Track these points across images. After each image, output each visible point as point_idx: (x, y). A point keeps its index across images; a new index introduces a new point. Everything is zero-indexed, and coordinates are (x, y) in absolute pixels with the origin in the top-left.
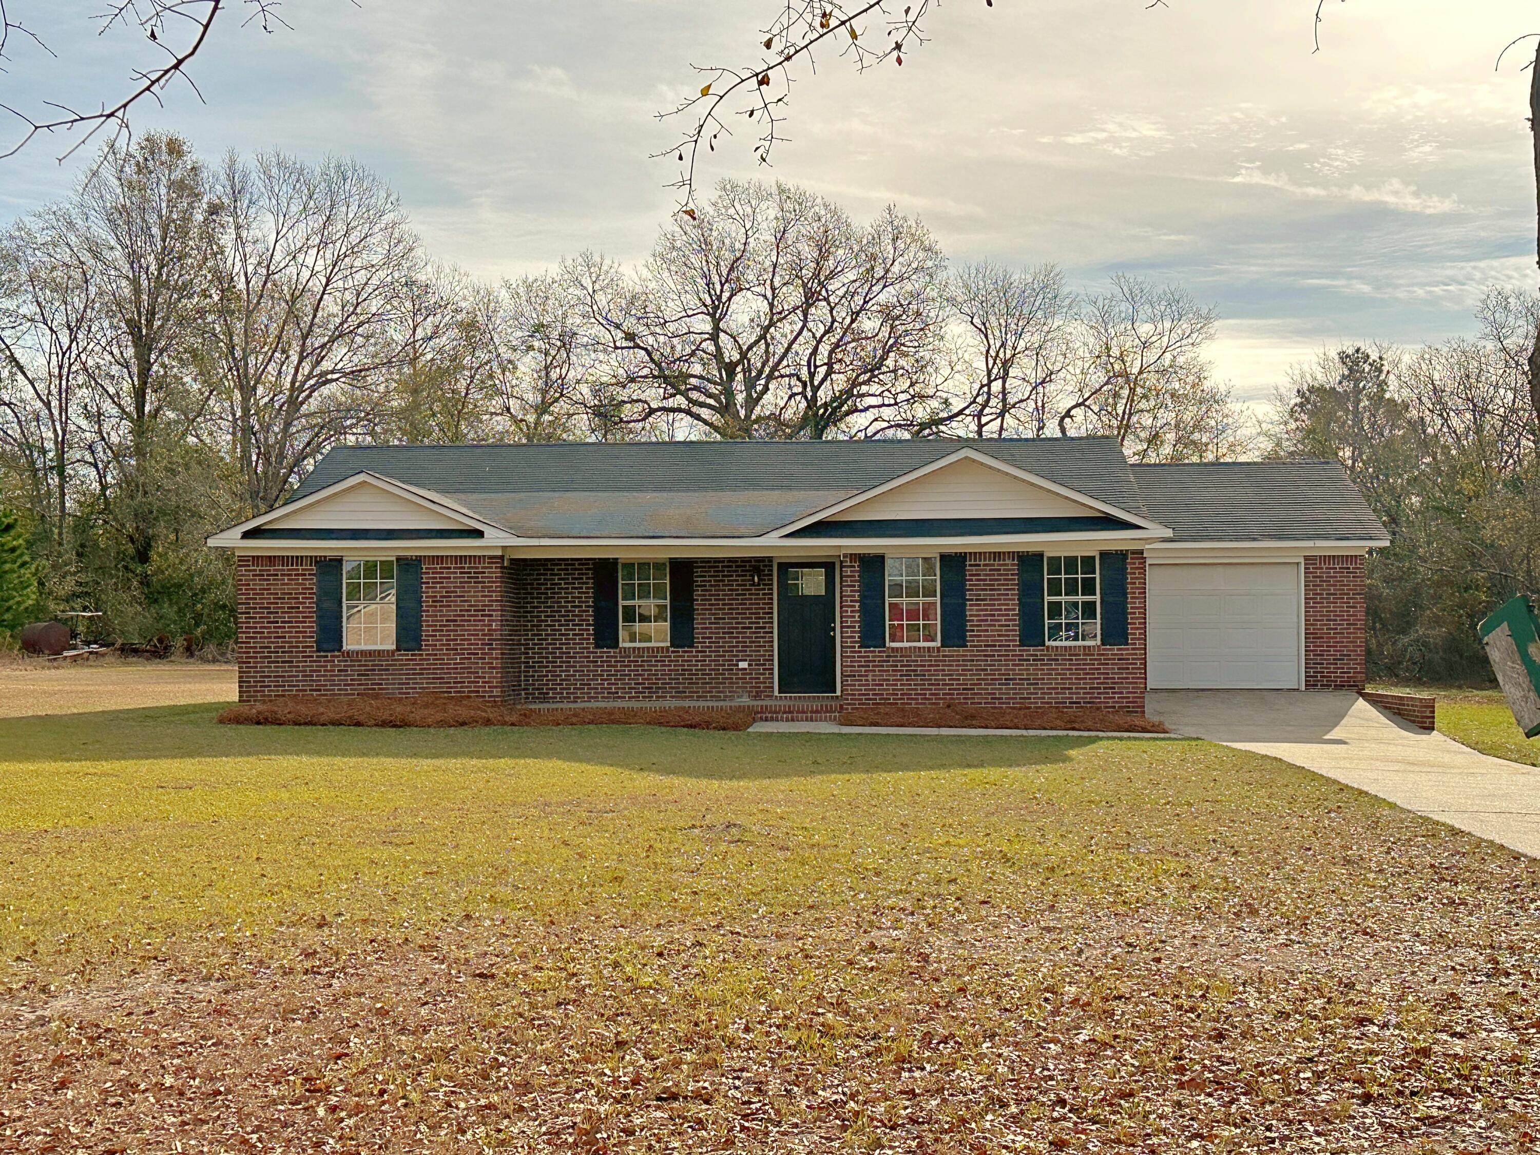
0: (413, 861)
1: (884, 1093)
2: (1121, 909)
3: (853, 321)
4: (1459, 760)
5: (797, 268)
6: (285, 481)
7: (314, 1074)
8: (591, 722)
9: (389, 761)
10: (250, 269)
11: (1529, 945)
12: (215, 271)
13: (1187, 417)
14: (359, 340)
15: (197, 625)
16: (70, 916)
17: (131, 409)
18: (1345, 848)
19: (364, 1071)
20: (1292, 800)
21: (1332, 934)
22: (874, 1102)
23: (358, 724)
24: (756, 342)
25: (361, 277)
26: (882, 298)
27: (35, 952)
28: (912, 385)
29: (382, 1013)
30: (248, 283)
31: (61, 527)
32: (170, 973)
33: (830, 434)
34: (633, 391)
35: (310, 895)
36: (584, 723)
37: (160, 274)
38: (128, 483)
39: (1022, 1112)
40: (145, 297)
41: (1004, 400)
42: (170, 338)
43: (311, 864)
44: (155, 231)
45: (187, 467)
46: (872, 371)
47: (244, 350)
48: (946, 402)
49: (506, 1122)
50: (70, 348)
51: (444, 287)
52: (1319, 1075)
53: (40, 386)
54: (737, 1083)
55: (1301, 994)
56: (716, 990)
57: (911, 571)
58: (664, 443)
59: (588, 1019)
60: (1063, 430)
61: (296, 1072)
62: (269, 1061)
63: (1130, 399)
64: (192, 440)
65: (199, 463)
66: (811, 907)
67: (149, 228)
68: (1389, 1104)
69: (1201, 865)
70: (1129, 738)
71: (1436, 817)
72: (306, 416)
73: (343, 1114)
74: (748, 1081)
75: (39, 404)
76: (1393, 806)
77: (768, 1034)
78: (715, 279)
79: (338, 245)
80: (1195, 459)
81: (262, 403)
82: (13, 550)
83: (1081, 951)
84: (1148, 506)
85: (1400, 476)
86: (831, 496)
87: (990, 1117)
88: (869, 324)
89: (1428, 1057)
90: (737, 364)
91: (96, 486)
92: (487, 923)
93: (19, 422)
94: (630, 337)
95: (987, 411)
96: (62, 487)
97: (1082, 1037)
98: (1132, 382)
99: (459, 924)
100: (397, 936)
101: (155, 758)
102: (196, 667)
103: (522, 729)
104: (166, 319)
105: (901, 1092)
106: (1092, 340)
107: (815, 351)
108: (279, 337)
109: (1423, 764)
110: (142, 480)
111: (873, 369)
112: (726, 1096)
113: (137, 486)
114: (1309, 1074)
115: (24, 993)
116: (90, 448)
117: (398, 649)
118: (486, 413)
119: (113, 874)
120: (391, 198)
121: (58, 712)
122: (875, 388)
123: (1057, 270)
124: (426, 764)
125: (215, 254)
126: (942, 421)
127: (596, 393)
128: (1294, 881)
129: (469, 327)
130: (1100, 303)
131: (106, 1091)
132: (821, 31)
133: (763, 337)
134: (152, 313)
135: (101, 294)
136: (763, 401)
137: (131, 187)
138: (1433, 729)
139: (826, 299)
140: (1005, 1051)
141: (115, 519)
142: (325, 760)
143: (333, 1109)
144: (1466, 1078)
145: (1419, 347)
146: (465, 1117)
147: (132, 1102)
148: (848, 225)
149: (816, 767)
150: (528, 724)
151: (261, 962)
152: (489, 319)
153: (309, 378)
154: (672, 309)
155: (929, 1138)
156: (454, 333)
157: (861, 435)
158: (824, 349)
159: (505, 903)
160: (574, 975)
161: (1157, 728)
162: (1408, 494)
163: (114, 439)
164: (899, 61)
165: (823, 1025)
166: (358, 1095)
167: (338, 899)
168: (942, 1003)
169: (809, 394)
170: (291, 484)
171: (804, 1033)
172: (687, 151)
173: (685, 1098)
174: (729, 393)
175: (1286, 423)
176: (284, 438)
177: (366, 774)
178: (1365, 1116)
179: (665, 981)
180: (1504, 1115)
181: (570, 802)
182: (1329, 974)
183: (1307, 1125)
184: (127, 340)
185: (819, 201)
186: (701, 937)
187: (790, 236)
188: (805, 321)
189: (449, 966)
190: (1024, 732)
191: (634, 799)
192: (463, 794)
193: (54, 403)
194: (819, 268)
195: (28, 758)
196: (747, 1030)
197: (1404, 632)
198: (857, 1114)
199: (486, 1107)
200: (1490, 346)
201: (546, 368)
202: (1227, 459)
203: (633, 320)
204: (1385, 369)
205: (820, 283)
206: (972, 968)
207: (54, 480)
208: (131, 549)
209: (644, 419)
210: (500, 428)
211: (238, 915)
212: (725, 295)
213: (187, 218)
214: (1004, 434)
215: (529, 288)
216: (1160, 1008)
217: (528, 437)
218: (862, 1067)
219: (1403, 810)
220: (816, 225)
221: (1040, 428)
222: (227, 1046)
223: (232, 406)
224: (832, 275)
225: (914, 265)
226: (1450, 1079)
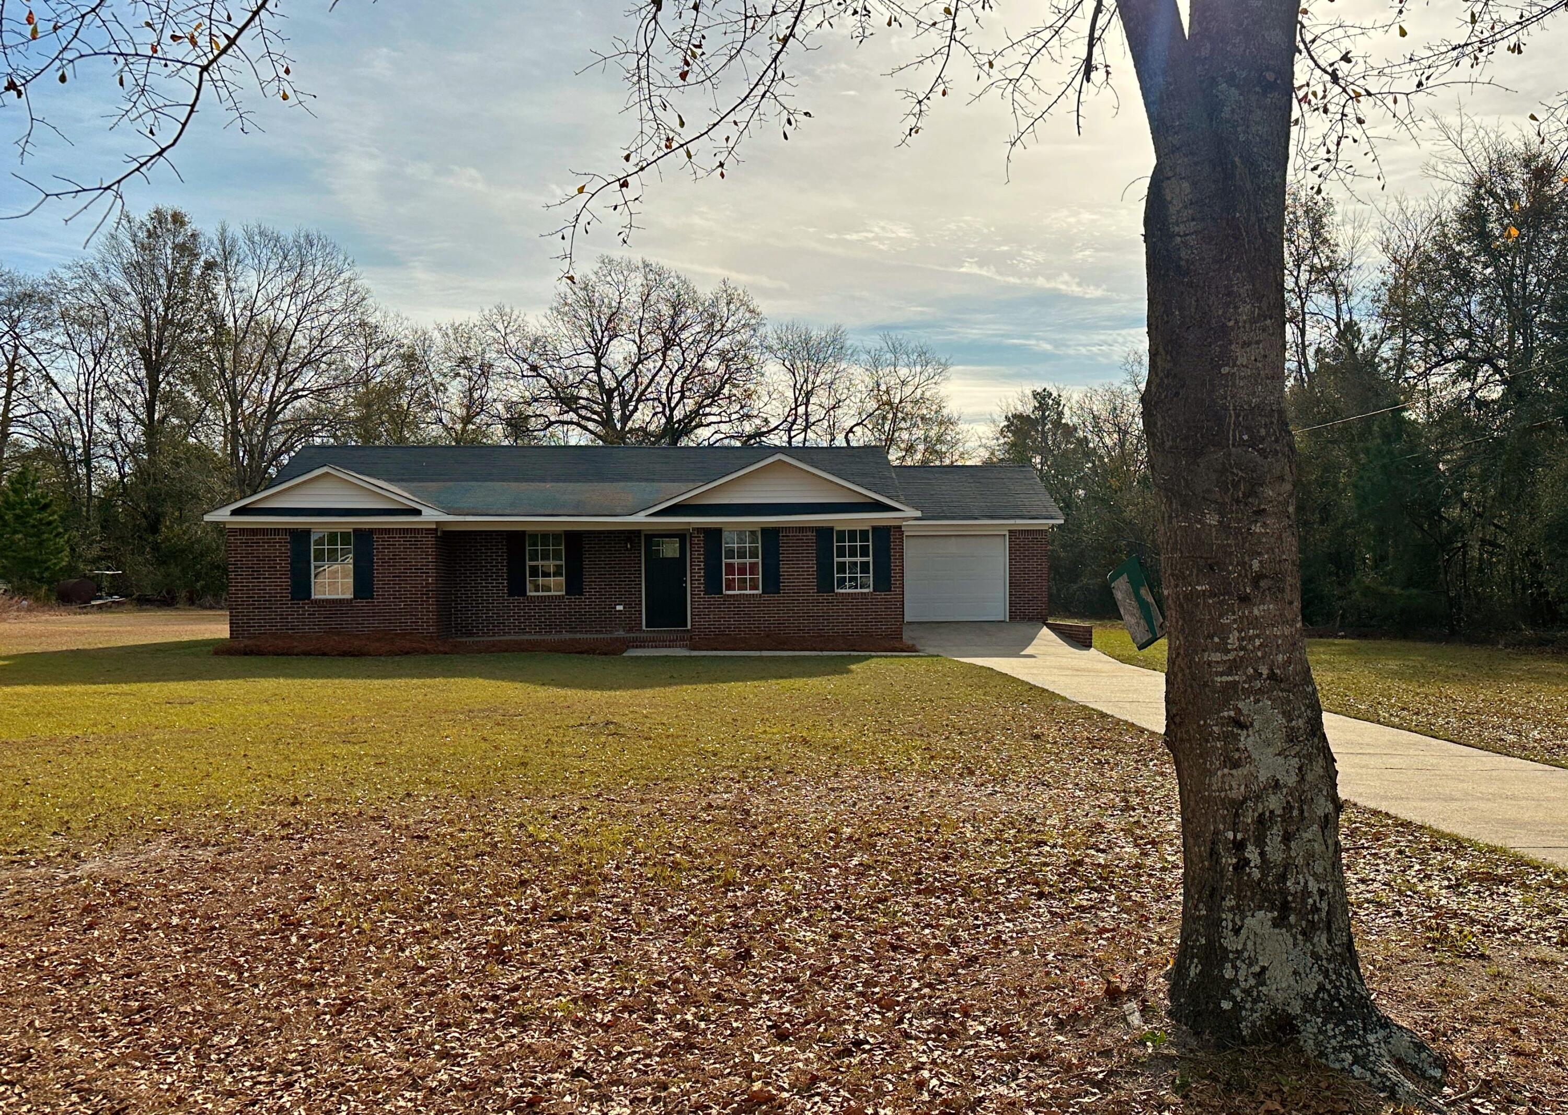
0: (366, 755)
1: (715, 907)
2: (883, 774)
3: (699, 361)
4: (1107, 667)
5: (657, 321)
6: (266, 472)
7: (288, 911)
8: (506, 651)
9: (348, 682)
10: (238, 311)
11: (1149, 789)
12: (210, 312)
13: (932, 434)
14: (323, 366)
15: (197, 581)
16: (97, 800)
17: (143, 416)
18: (1033, 727)
19: (327, 909)
20: (999, 696)
21: (1022, 786)
22: (708, 915)
23: (324, 654)
24: (628, 375)
25: (325, 319)
26: (720, 345)
27: (69, 828)
28: (742, 407)
29: (341, 867)
30: (236, 322)
31: (88, 506)
32: (176, 841)
33: (684, 442)
34: (536, 408)
35: (286, 782)
36: (501, 651)
37: (166, 315)
38: (140, 471)
39: (811, 916)
40: (154, 332)
41: (807, 420)
42: (175, 363)
43: (287, 758)
44: (162, 281)
45: (188, 461)
46: (713, 397)
47: (233, 373)
48: (766, 421)
49: (435, 942)
50: (94, 369)
51: (389, 328)
52: (1010, 881)
53: (71, 399)
54: (609, 906)
55: (1001, 827)
56: (595, 841)
57: (741, 541)
58: (561, 447)
59: (499, 865)
60: (848, 441)
61: (274, 912)
62: (253, 903)
63: (894, 421)
64: (192, 440)
65: (198, 458)
66: (666, 780)
67: (157, 279)
68: (1055, 899)
69: (938, 742)
70: (892, 656)
71: (1091, 706)
72: (282, 423)
73: (311, 941)
74: (617, 905)
75: (69, 412)
76: (1064, 699)
77: (633, 870)
78: (598, 328)
79: (306, 294)
80: (938, 463)
81: (247, 413)
82: (50, 523)
83: (855, 804)
84: (905, 496)
85: (1072, 476)
86: (683, 487)
87: (788, 920)
88: (711, 364)
89: (1081, 866)
90: (615, 390)
91: (116, 475)
92: (423, 799)
93: (54, 426)
94: (534, 368)
95: (795, 427)
96: (88, 476)
97: (854, 863)
98: (895, 409)
99: (402, 800)
100: (353, 810)
101: (165, 681)
102: (195, 613)
103: (453, 657)
104: (171, 349)
105: (727, 906)
106: (867, 379)
107: (671, 383)
108: (261, 363)
109: (1084, 670)
110: (152, 471)
111: (713, 395)
112: (600, 916)
113: (149, 475)
114: (1004, 881)
115: (59, 859)
116: (112, 446)
117: (355, 598)
118: (424, 422)
119: (131, 768)
120: (349, 261)
121: (87, 647)
122: (715, 410)
123: (842, 329)
124: (377, 683)
125: (209, 300)
126: (763, 434)
127: (508, 409)
128: (998, 751)
129: (410, 358)
130: (873, 354)
131: (126, 930)
132: (666, 151)
133: (633, 371)
134: (160, 344)
135: (119, 328)
136: (634, 417)
137: (143, 248)
138: (1091, 646)
139: (679, 345)
140: (801, 875)
141: (131, 500)
142: (298, 681)
143: (303, 938)
144: (1106, 879)
145: (1084, 388)
146: (404, 939)
147: (146, 938)
148: (695, 292)
149: (672, 681)
150: (458, 653)
151: (247, 832)
152: (425, 352)
153: (284, 394)
154: (565, 349)
155: (745, 938)
156: (398, 362)
157: (706, 443)
158: (678, 381)
159: (437, 784)
160: (490, 834)
161: (912, 649)
162: (1077, 488)
163: (131, 439)
164: (722, 175)
165: (673, 862)
166: (323, 927)
167: (307, 784)
168: (758, 843)
169: (668, 413)
170: (270, 475)
171: (659, 869)
172: (568, 232)
173: (571, 918)
174: (609, 412)
175: (998, 439)
176: (265, 439)
177: (330, 692)
178: (1039, 907)
179: (558, 836)
180: (1129, 904)
181: (489, 709)
182: (1020, 813)
183: (1001, 915)
184: (140, 364)
185: (673, 274)
186: (585, 803)
187: (653, 298)
188: (664, 360)
189: (394, 831)
190: (820, 653)
191: (537, 706)
192: (406, 704)
193: (82, 411)
194: (674, 322)
195: (63, 683)
196: (618, 868)
197: (1075, 582)
198: (694, 923)
199: (420, 932)
200: (1130, 388)
201: (470, 390)
202: (959, 463)
203: (536, 356)
204: (1062, 403)
205: (675, 333)
206: (780, 818)
207: (82, 471)
208: (144, 523)
209: (545, 429)
210: (434, 434)
211: (230, 798)
212: (605, 340)
213: (188, 272)
214: (807, 444)
215: (456, 330)
216: (907, 839)
217: (456, 440)
218: (700, 891)
219: (1070, 701)
220: (671, 291)
221: (832, 440)
222: (221, 894)
223: (223, 415)
224: (684, 328)
225: (743, 322)
226: (1095, 881)
